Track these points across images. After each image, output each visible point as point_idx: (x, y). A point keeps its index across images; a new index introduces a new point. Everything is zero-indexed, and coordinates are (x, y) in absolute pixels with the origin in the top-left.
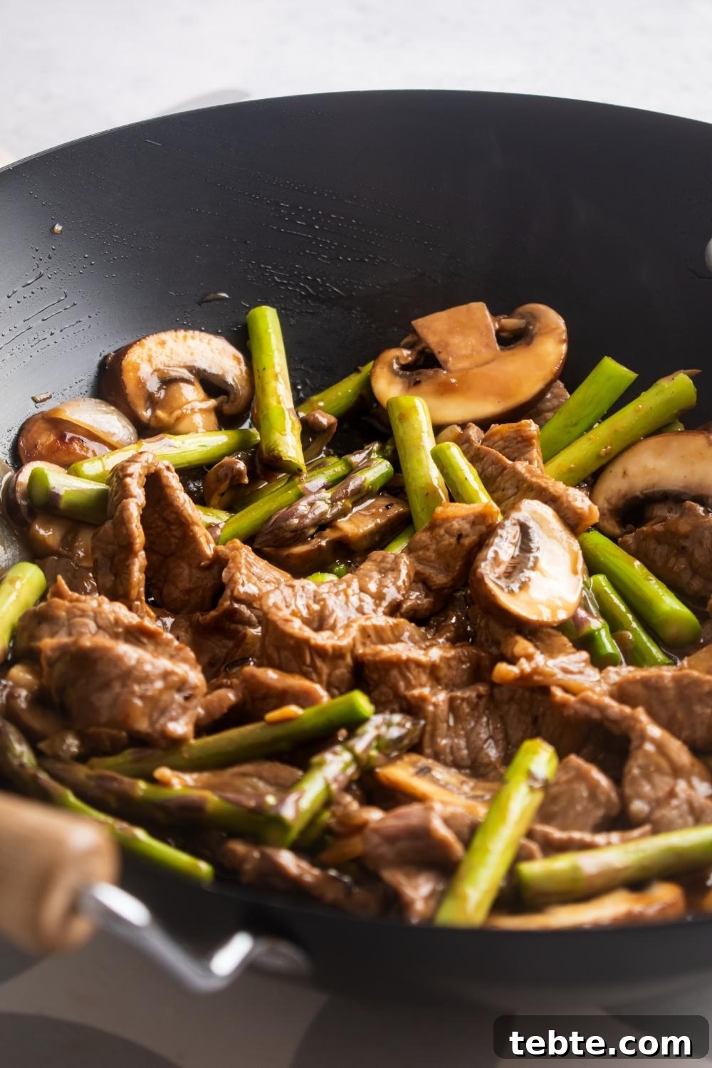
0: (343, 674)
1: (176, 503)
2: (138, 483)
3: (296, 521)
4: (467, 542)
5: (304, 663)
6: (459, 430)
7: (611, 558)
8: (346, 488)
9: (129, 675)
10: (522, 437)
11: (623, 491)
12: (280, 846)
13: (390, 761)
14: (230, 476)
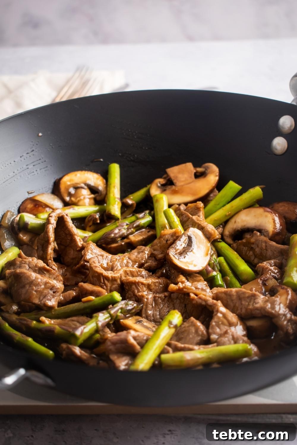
0: (116, 287)
1: (69, 227)
2: (54, 219)
3: (113, 235)
4: (169, 242)
5: (101, 282)
6: (177, 206)
7: (226, 251)
8: (134, 225)
9: (32, 283)
10: (197, 207)
11: (234, 228)
12: (75, 345)
13: (126, 318)
14: (92, 220)
